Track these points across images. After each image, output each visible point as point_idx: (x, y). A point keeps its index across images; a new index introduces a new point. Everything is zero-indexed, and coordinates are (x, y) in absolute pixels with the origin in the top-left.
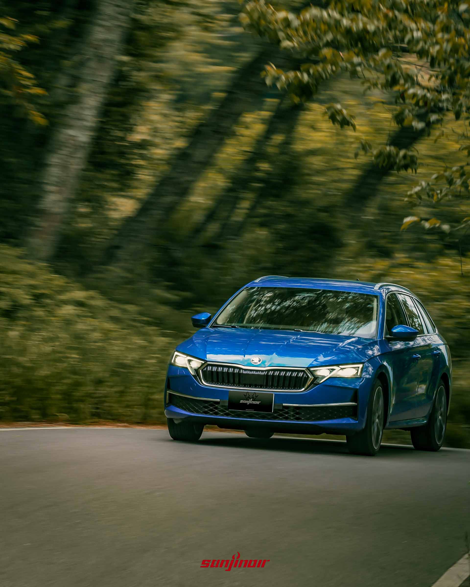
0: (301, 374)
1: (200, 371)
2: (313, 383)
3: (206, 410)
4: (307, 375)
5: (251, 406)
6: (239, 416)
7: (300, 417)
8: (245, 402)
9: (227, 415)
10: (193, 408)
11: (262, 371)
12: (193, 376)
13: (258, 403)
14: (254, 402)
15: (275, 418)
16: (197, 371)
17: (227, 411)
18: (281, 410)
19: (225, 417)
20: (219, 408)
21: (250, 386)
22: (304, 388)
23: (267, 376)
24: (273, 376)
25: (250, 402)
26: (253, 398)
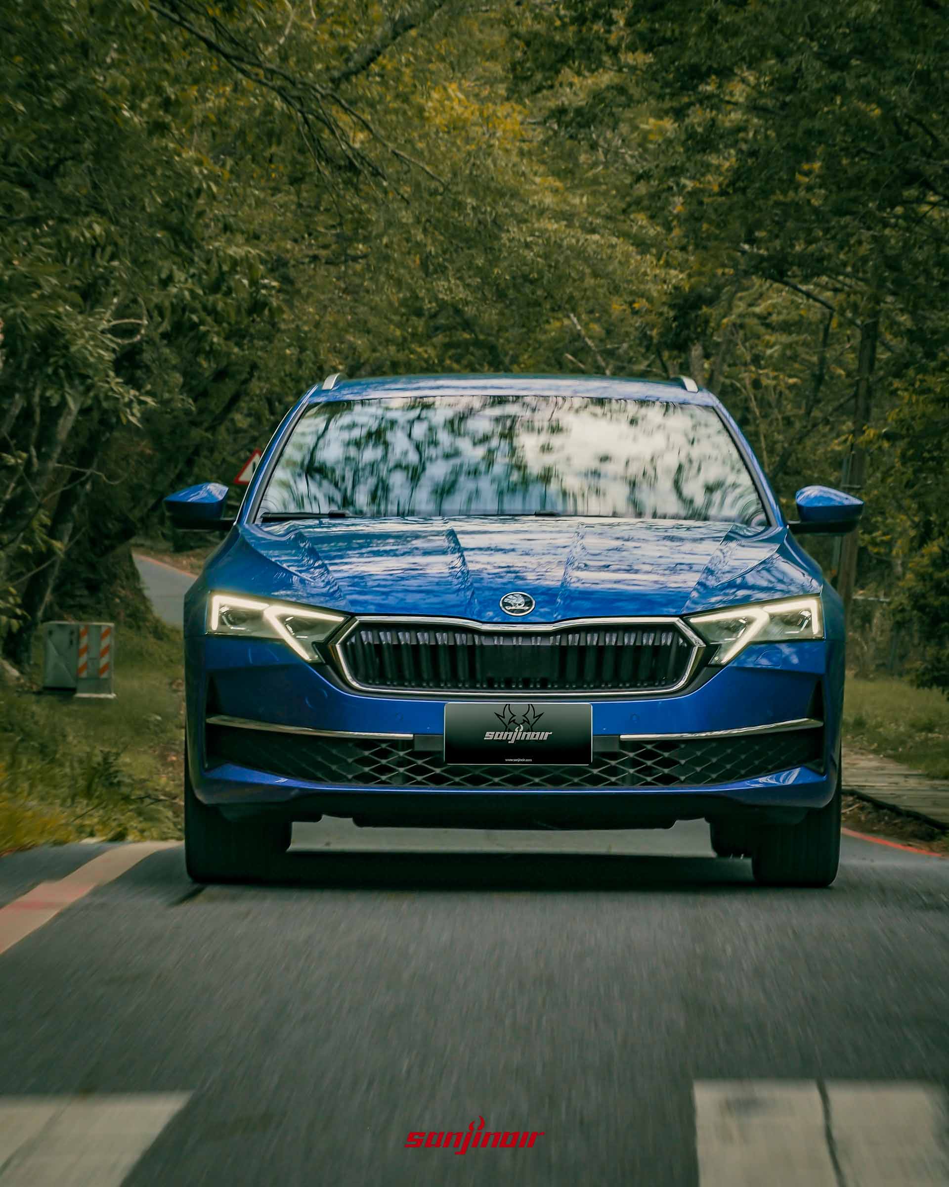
0: (667, 639)
1: (338, 646)
2: (705, 667)
3: (366, 769)
4: (686, 639)
5: (521, 749)
6: (477, 780)
7: (674, 774)
8: (501, 736)
9: (438, 780)
10: (319, 766)
11: (545, 635)
12: (314, 664)
13: (544, 736)
14: (530, 736)
15: (595, 781)
16: (323, 648)
17: (438, 771)
18: (614, 756)
19: (432, 790)
20: (411, 763)
21: (508, 685)
22: (682, 683)
23: (563, 651)
24: (582, 650)
25: (518, 735)
26: (526, 721)
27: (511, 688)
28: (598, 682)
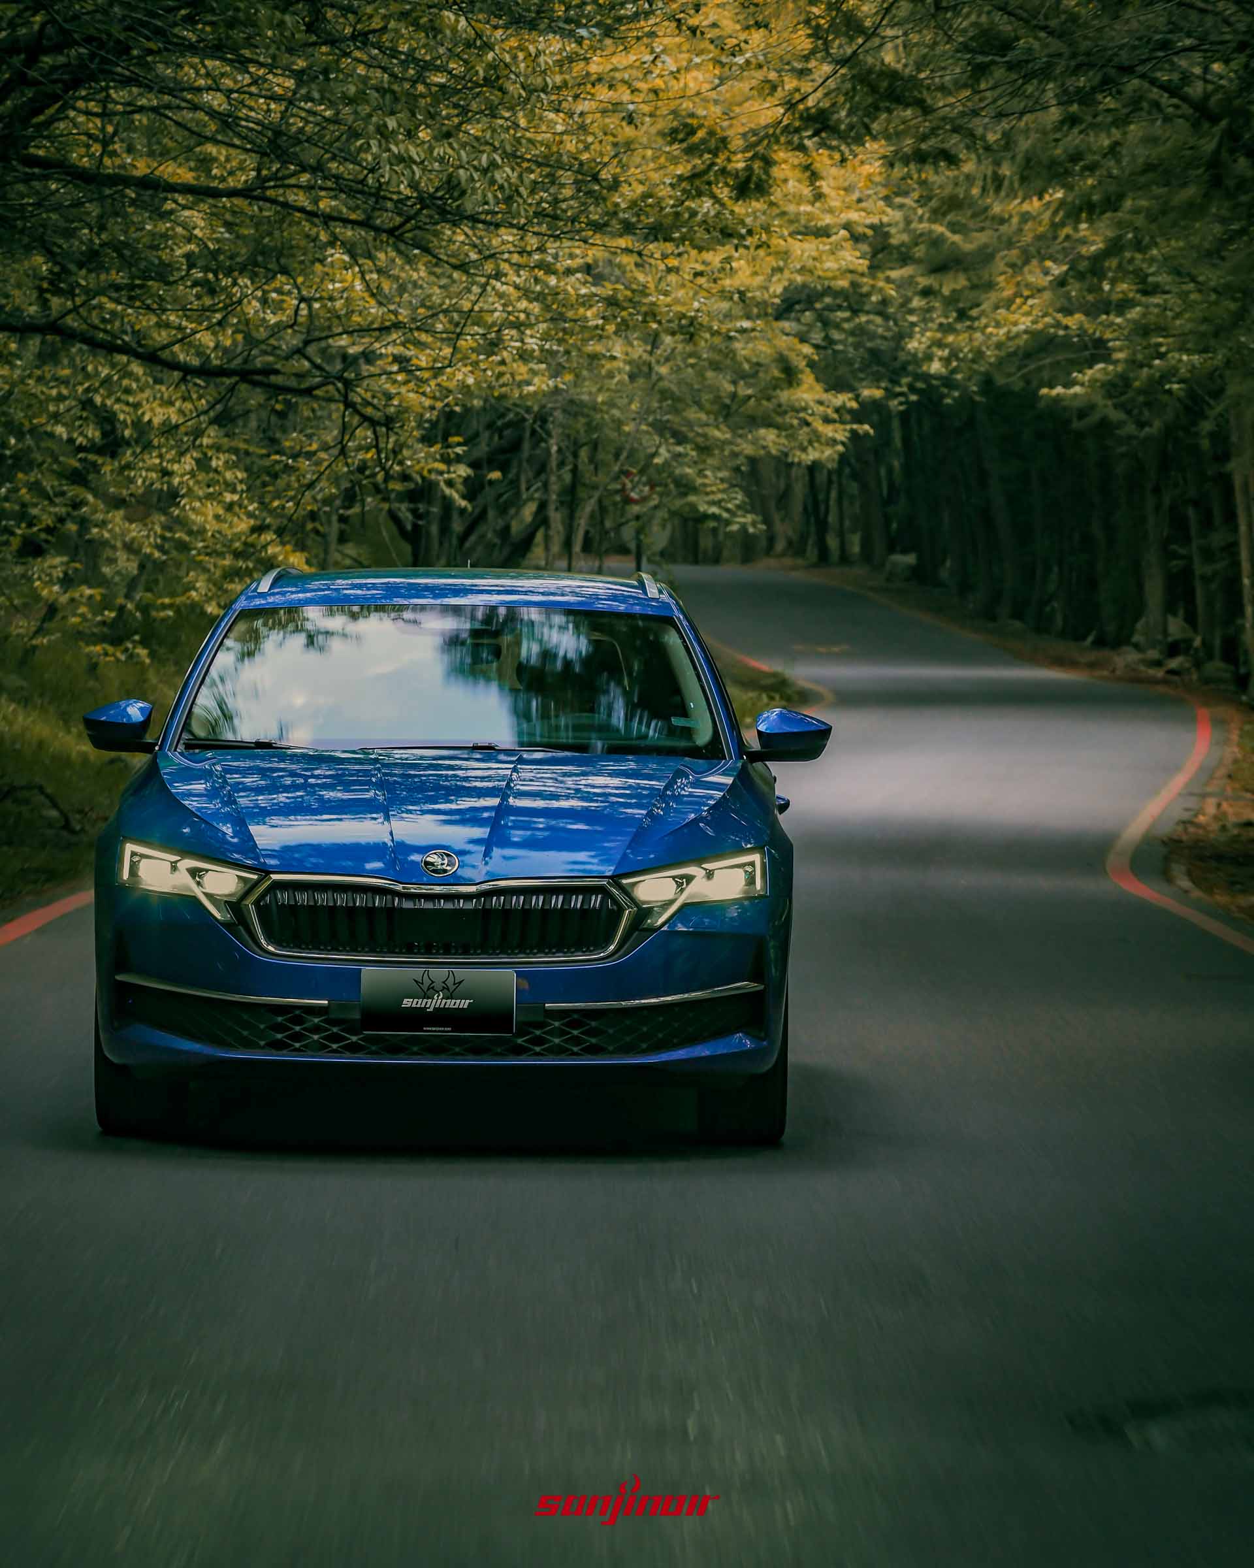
0: (596, 901)
1: (249, 905)
2: (637, 929)
3: (279, 1036)
4: (615, 901)
5: (442, 1017)
6: (395, 1049)
7: (602, 1044)
8: (420, 1003)
9: (353, 1048)
10: (230, 1032)
11: (468, 897)
12: (227, 925)
13: (465, 1004)
14: (451, 1004)
15: (519, 1051)
16: (234, 906)
17: (354, 1039)
18: (540, 1025)
19: (346, 1059)
20: (327, 1030)
21: (428, 950)
22: (612, 947)
23: (486, 913)
24: (506, 913)
25: (437, 1002)
26: (445, 988)
27: (431, 954)
28: (523, 947)
